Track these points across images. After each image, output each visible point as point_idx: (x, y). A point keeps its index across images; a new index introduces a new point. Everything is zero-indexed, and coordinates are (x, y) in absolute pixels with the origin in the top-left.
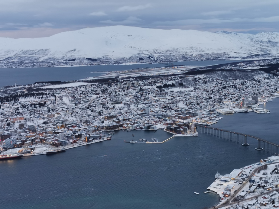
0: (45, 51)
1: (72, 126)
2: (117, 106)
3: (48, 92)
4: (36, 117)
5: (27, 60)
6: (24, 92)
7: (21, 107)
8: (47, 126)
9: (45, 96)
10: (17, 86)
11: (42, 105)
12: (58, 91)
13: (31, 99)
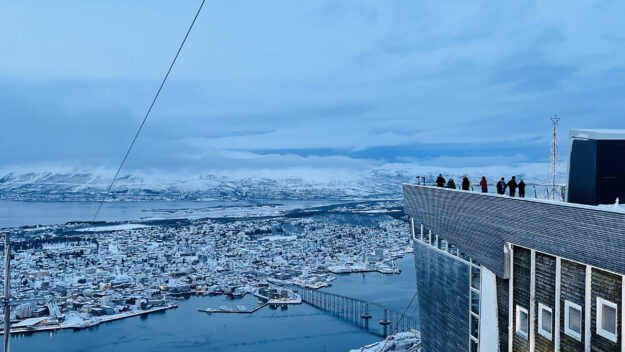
0: (82, 177)
1: (123, 287)
2: (188, 258)
3: (86, 237)
4: (67, 273)
5: (56, 189)
6: (50, 236)
7: (46, 258)
8: (84, 286)
9: (82, 243)
10: (40, 226)
12: (102, 236)
13: (61, 247)
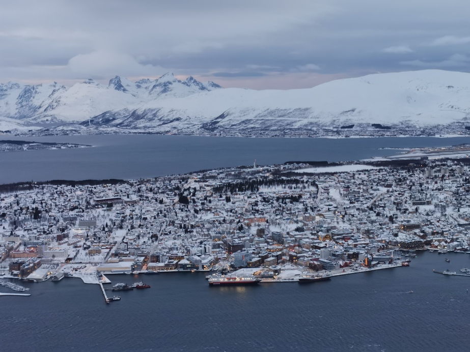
0: (303, 112)
1: (343, 239)
2: (422, 208)
3: (305, 178)
4: (284, 220)
5: (275, 125)
6: (267, 177)
7: (261, 201)
8: (302, 235)
9: (300, 185)
10: (257, 166)
11: (294, 199)
12: (322, 178)
13: (278, 190)
